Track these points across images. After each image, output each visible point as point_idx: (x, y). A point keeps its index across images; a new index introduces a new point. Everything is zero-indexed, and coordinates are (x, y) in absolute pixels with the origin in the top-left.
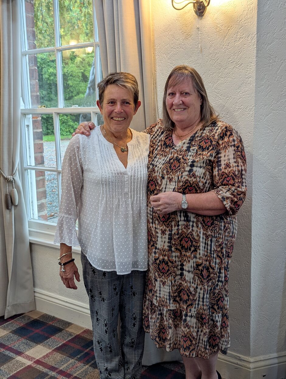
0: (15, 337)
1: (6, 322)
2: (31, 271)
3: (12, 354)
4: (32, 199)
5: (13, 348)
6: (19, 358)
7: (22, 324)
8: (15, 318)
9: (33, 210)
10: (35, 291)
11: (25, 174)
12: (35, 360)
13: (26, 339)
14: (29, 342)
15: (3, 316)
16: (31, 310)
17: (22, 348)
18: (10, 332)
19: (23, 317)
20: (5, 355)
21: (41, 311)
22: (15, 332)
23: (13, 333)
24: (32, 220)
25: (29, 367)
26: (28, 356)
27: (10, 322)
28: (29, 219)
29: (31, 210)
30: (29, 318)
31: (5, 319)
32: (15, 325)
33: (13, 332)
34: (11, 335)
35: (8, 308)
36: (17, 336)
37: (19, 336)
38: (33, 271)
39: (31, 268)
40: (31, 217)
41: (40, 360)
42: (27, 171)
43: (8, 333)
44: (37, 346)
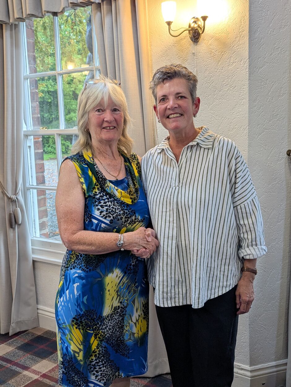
0: (21, 353)
1: (11, 339)
2: (34, 288)
3: (19, 369)
4: (34, 217)
5: (19, 363)
6: (26, 373)
7: (27, 341)
8: (20, 335)
9: (35, 228)
10: (38, 308)
11: (28, 193)
12: (41, 374)
13: (31, 354)
14: (34, 357)
15: (8, 333)
16: (34, 327)
17: (28, 363)
18: (15, 348)
19: (27, 333)
20: (12, 370)
21: (44, 327)
22: (20, 348)
23: (18, 350)
24: (35, 238)
25: (36, 380)
26: (34, 370)
27: (15, 339)
28: (32, 237)
29: (33, 228)
30: (33, 334)
31: (10, 335)
32: (20, 341)
33: (18, 348)
34: (17, 351)
35: (13, 325)
36: (23, 352)
37: (24, 352)
38: (36, 288)
39: (34, 285)
40: (33, 235)
41: (47, 374)
42: (29, 190)
43: (13, 349)
44: (42, 361)
